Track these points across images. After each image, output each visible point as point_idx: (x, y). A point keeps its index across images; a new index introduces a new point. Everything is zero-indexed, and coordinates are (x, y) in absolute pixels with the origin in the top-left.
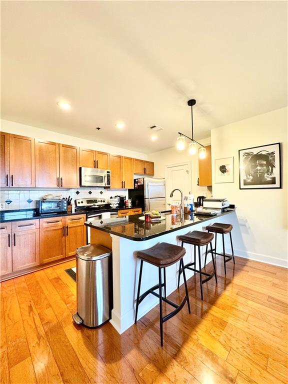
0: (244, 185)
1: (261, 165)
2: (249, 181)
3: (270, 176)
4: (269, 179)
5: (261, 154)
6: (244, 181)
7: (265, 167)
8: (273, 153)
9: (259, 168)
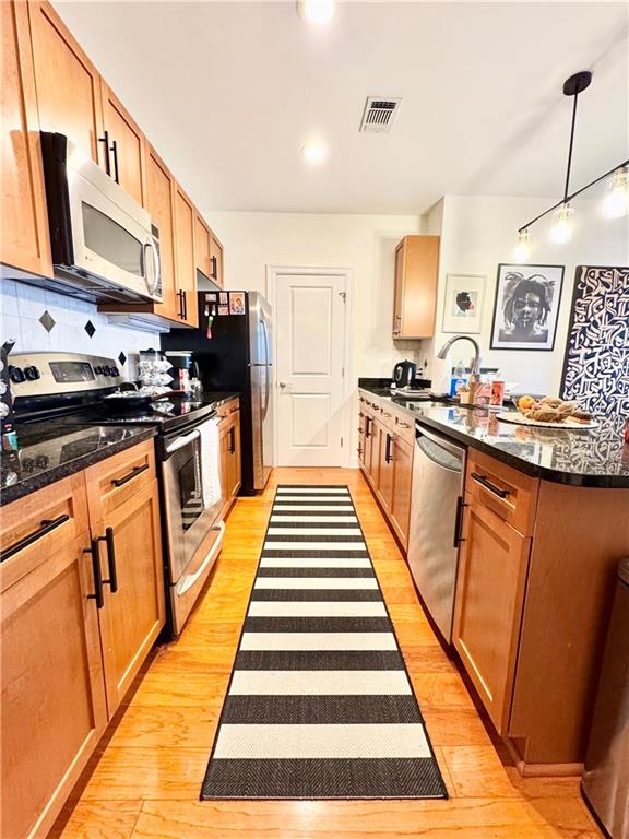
0: (500, 340)
1: (532, 304)
2: (508, 333)
3: (542, 328)
4: (539, 333)
5: (534, 282)
6: (501, 331)
7: (536, 309)
8: (551, 283)
9: (527, 308)
